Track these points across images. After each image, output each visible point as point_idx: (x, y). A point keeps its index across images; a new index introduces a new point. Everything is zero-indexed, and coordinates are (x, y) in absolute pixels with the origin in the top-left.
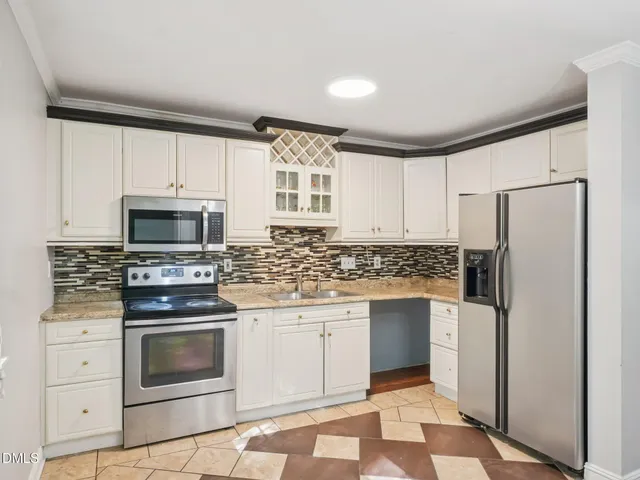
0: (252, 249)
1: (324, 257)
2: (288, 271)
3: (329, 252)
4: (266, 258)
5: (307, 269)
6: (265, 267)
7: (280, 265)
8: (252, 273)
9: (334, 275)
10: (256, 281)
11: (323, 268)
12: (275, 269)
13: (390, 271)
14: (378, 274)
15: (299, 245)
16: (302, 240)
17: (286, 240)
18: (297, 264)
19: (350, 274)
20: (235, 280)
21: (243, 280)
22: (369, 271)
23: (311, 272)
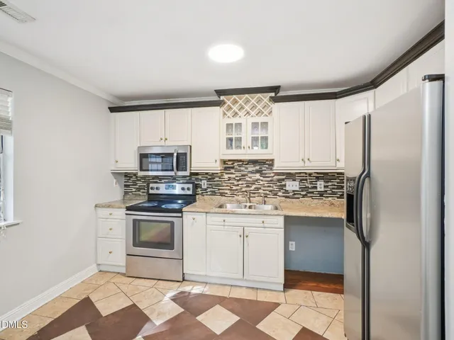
0: (219, 175)
1: (271, 181)
2: (244, 190)
3: (276, 177)
4: (229, 180)
5: (258, 189)
6: (228, 186)
7: (238, 185)
8: (219, 189)
9: (280, 194)
10: (222, 194)
11: (271, 188)
12: (234, 188)
13: (334, 193)
14: (321, 195)
15: (252, 172)
16: (254, 169)
17: (242, 168)
18: (250, 185)
19: (295, 194)
20: (209, 193)
21: (214, 193)
22: (312, 193)
23: (260, 191)
